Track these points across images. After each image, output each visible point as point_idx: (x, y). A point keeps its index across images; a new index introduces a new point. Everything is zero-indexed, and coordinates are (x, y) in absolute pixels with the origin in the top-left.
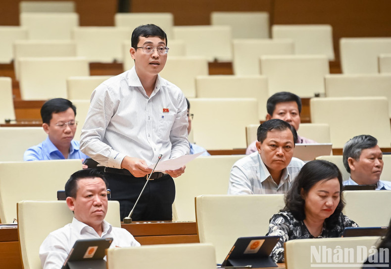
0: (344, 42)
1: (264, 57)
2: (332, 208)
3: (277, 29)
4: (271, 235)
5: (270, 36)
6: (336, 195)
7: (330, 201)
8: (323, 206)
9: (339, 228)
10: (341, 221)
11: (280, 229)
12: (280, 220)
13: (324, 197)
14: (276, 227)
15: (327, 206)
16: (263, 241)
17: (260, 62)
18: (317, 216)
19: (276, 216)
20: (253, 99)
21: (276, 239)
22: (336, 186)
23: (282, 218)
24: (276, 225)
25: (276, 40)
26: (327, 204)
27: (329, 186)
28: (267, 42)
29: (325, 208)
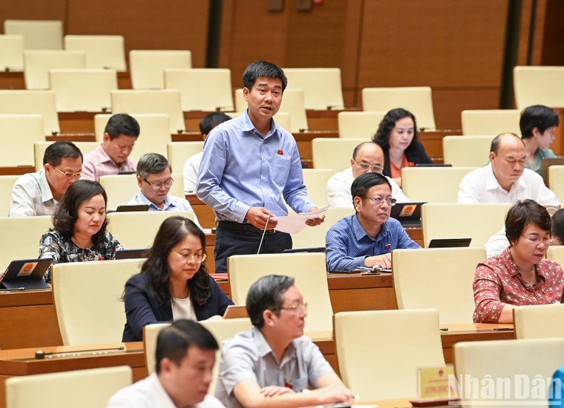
0: (133, 53)
1: (53, 71)
2: (99, 224)
3: (69, 38)
4: (43, 258)
5: (64, 48)
6: (102, 210)
7: (96, 217)
8: (90, 222)
9: (107, 245)
10: (109, 239)
11: (51, 251)
12: (48, 241)
13: (90, 213)
14: (46, 249)
15: (94, 222)
16: (37, 263)
17: (50, 75)
18: (85, 232)
19: (44, 237)
20: (40, 116)
21: (49, 261)
22: (102, 202)
23: (49, 237)
24: (47, 246)
25: (68, 52)
26: (94, 219)
27: (95, 202)
28: (61, 52)
29: (92, 223)
